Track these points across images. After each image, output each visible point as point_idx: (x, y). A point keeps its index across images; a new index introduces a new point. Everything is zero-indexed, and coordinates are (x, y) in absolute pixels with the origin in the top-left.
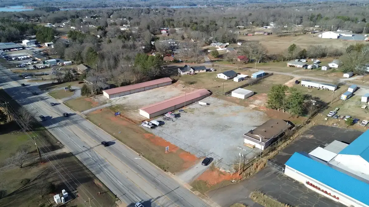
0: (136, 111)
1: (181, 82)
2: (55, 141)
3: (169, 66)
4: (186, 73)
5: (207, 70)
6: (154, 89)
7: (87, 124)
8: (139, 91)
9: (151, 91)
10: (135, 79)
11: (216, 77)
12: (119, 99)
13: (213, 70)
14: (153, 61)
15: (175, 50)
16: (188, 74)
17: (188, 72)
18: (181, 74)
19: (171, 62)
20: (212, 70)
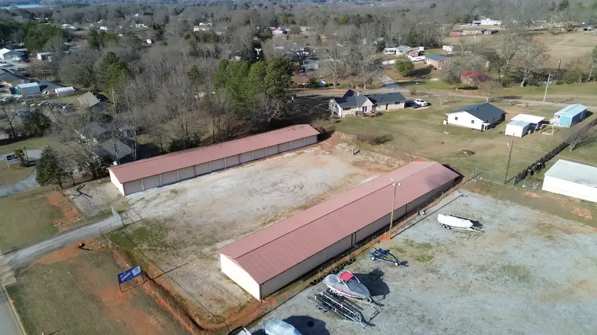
0: (207, 250)
1: (344, 136)
3: (301, 95)
4: (352, 112)
5: (408, 104)
6: (268, 160)
8: (221, 166)
9: (258, 165)
10: (211, 130)
11: (445, 122)
12: (154, 198)
13: (422, 104)
14: (265, 79)
15: (306, 63)
16: (357, 113)
17: (357, 109)
18: (340, 114)
19: (303, 86)
20: (419, 103)
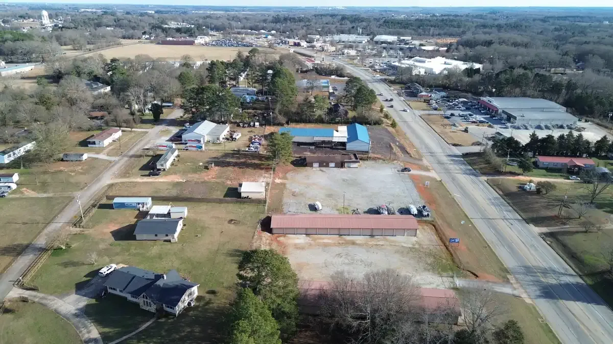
2: (554, 245)
7: (509, 262)
